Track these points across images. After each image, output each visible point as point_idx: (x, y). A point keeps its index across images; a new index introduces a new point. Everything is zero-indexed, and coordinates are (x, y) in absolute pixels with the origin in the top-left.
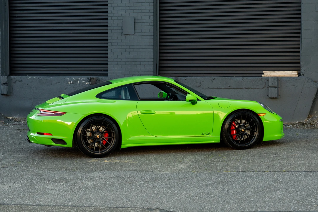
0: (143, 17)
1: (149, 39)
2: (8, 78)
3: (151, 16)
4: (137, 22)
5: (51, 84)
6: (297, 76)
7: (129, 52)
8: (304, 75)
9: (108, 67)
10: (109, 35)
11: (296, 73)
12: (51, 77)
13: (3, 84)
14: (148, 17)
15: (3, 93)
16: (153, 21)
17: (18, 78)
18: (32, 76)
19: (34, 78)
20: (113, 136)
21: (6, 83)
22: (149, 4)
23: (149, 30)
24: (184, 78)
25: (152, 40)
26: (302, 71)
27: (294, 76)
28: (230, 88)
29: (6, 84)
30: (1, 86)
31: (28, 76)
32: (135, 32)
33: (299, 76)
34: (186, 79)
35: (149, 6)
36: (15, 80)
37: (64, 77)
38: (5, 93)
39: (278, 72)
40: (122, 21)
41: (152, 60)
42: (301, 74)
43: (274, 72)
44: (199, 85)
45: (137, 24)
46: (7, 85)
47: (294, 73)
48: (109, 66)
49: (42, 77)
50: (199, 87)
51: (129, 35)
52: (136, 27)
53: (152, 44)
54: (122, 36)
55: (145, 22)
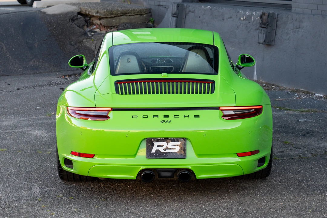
2: (178, 6)
5: (223, 20)
12: (224, 8)
13: (172, 15)
17: (191, 7)
29: (175, 15)
30: (171, 17)
36: (187, 10)
46: (176, 17)
49: (214, 8)
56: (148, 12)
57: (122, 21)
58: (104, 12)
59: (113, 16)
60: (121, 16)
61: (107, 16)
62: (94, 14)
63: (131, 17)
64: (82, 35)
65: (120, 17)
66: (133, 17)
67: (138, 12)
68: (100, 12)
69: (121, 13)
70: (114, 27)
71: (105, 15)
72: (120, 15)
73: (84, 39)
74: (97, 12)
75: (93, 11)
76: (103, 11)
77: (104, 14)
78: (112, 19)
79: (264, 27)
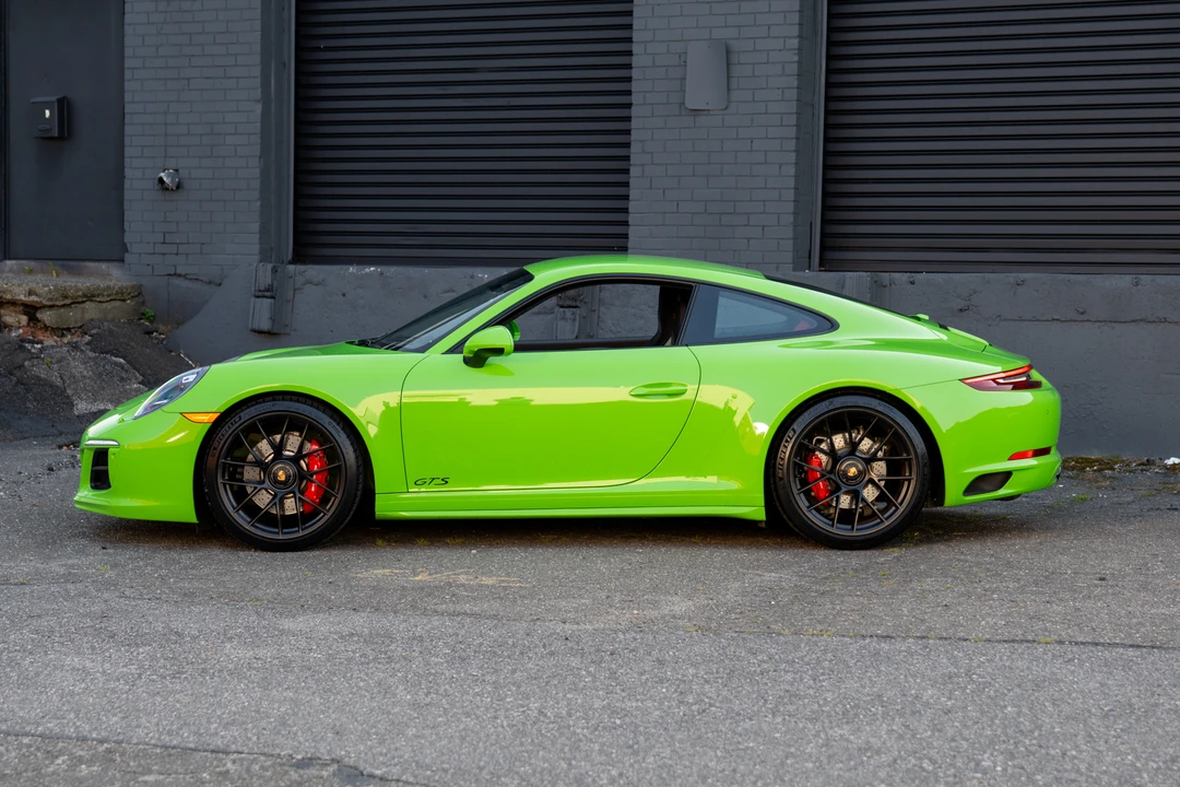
0: (760, 44)
1: (781, 126)
2: (274, 270)
3: (790, 38)
4: (738, 63)
5: (425, 297)
7: (708, 177)
9: (630, 236)
10: (634, 111)
12: (426, 271)
13: (257, 294)
14: (779, 44)
15: (256, 327)
16: (796, 58)
17: (313, 271)
18: (360, 267)
19: (367, 274)
21: (268, 290)
23: (780, 91)
24: (905, 277)
25: (792, 132)
28: (1085, 317)
29: (268, 292)
30: (253, 299)
31: (346, 267)
32: (729, 101)
34: (913, 283)
36: (300, 280)
37: (469, 270)
38: (265, 325)
40: (682, 58)
41: (790, 207)
44: (962, 304)
45: (736, 71)
46: (272, 297)
48: (632, 231)
49: (392, 270)
50: (963, 314)
51: (706, 113)
52: (734, 82)
53: (792, 145)
54: (680, 115)
55: (767, 63)
56: (136, 293)
57: (88, 316)
58: (50, 291)
59: (68, 301)
60: (83, 302)
61: (57, 303)
62: (22, 297)
63: (104, 305)
64: (16, 349)
65: (82, 305)
66: (108, 306)
67: (116, 294)
68: (38, 291)
69: (84, 295)
70: (68, 329)
71: (49, 299)
72: (80, 300)
73: (25, 360)
74: (30, 293)
75: (16, 290)
76: (46, 289)
77: (50, 296)
78: (67, 309)
79: (574, 304)
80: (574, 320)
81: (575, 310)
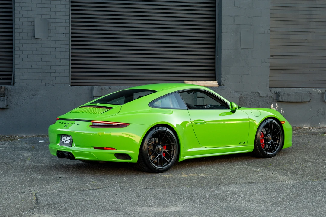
0: (57, 21)
1: (65, 44)
3: (67, 19)
4: (51, 26)
6: (218, 86)
7: (42, 58)
8: (223, 85)
10: (14, 38)
11: (217, 84)
14: (64, 21)
16: (69, 25)
20: (172, 148)
22: (65, 6)
23: (64, 34)
25: (69, 46)
26: (223, 81)
27: (215, 86)
32: (48, 36)
33: (219, 86)
34: (110, 89)
35: (65, 8)
39: (199, 82)
40: (32, 23)
41: (68, 67)
42: (222, 84)
43: (195, 82)
45: (50, 28)
47: (215, 83)
48: (16, 74)
51: (41, 39)
53: (70, 50)
54: (32, 40)
55: (60, 26)
79: (3, 96)
80: (4, 101)
81: (4, 98)
